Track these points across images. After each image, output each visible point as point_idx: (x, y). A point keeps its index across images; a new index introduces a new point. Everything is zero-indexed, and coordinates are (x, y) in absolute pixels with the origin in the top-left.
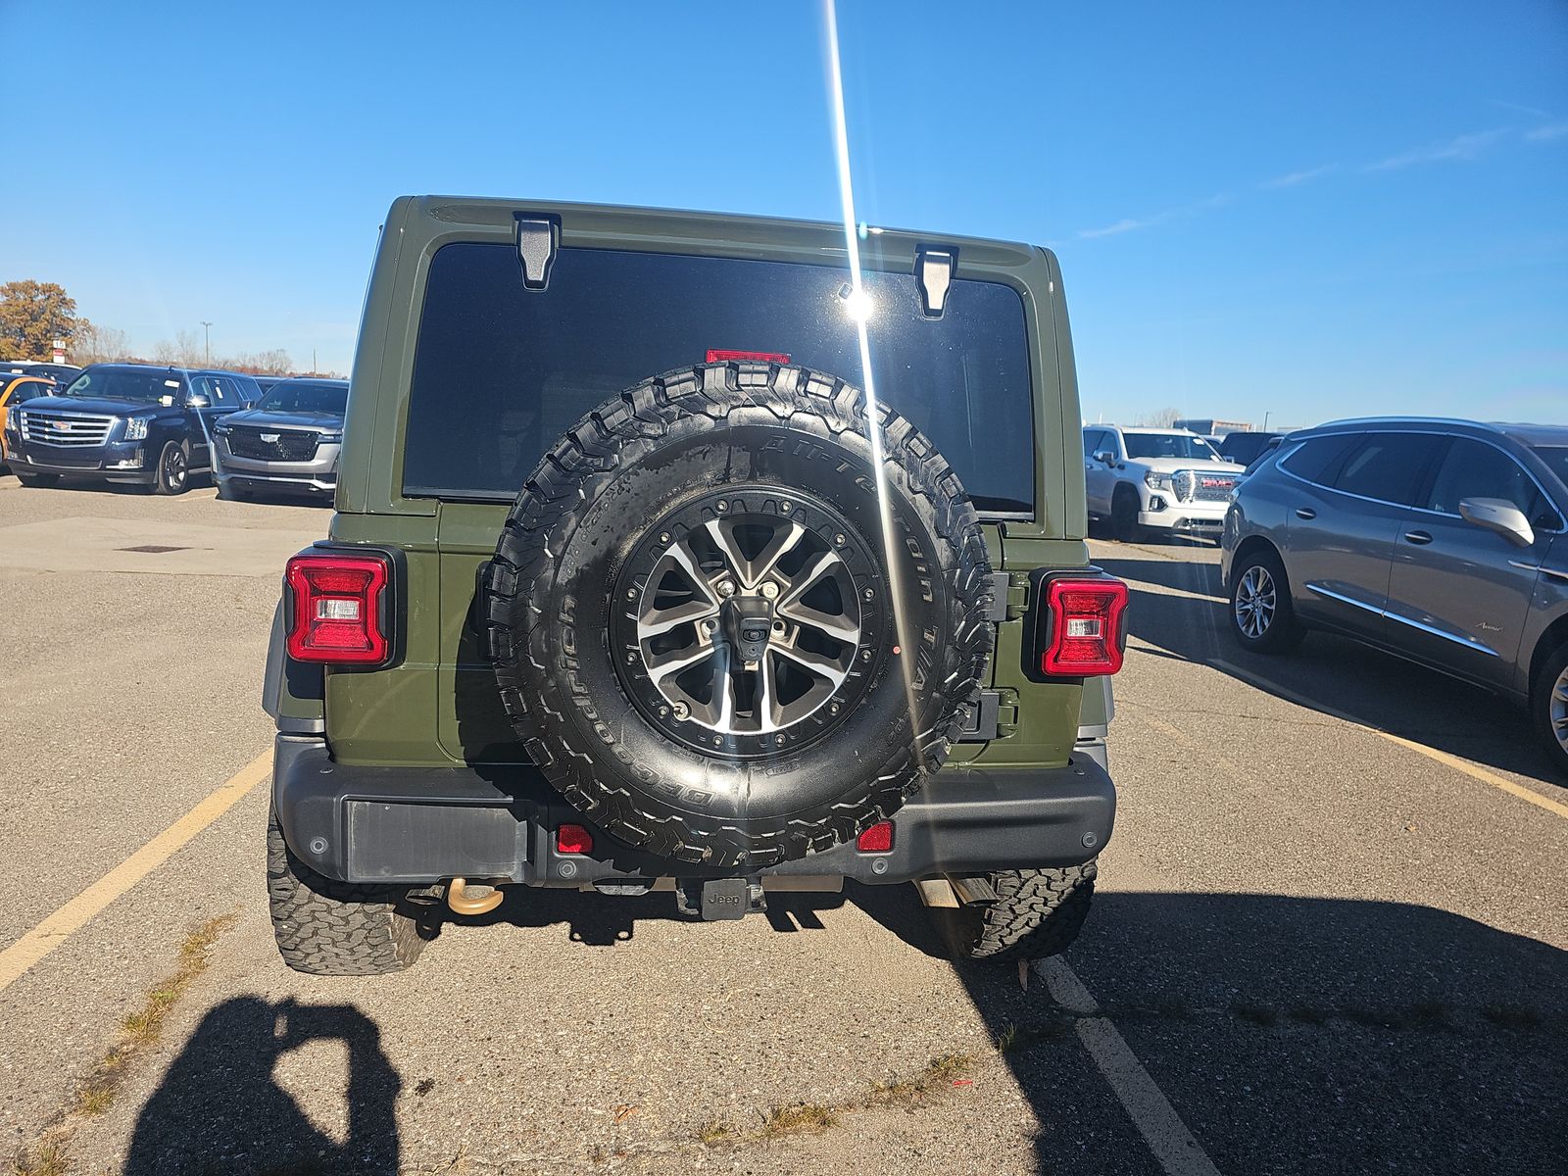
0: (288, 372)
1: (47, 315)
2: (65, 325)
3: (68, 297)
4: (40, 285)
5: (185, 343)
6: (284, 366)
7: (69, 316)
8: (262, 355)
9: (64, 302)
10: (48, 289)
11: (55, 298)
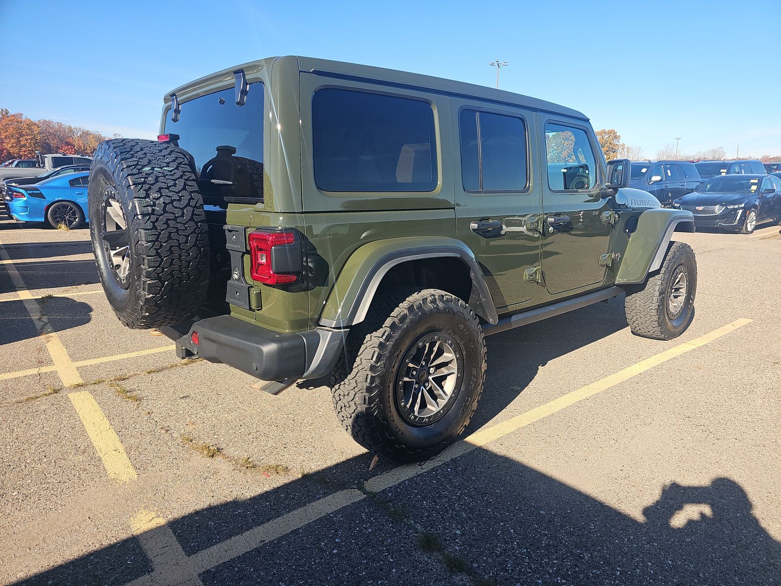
0: (722, 159)
1: (608, 144)
2: (615, 148)
3: (618, 135)
4: (607, 131)
5: (668, 149)
6: (721, 156)
7: (617, 143)
8: (710, 151)
9: (616, 137)
10: (610, 132)
11: (612, 135)
